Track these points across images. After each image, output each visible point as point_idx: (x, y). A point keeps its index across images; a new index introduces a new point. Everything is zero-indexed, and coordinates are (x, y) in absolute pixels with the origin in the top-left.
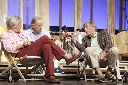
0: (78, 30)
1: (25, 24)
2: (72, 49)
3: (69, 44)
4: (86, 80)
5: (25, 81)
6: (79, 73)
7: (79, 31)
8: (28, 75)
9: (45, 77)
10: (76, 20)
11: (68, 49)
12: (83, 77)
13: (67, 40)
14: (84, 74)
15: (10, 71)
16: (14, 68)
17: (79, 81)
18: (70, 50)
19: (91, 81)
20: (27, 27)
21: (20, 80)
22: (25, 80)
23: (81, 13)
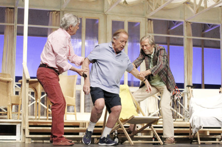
0: (188, 86)
1: (130, 80)
2: (181, 107)
3: (179, 102)
4: (200, 142)
5: (133, 144)
6: (192, 134)
7: (190, 88)
8: (135, 136)
9: (154, 139)
10: (186, 74)
11: (178, 107)
12: (196, 139)
13: (176, 98)
14: (197, 136)
15: (116, 132)
16: (120, 129)
17: (191, 143)
18: (179, 108)
19: (204, 143)
20: (132, 83)
21: (127, 142)
22: (132, 142)
23: (191, 68)
